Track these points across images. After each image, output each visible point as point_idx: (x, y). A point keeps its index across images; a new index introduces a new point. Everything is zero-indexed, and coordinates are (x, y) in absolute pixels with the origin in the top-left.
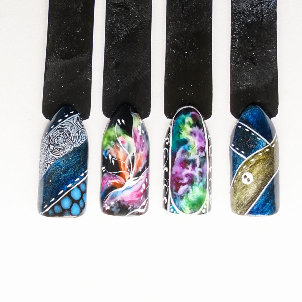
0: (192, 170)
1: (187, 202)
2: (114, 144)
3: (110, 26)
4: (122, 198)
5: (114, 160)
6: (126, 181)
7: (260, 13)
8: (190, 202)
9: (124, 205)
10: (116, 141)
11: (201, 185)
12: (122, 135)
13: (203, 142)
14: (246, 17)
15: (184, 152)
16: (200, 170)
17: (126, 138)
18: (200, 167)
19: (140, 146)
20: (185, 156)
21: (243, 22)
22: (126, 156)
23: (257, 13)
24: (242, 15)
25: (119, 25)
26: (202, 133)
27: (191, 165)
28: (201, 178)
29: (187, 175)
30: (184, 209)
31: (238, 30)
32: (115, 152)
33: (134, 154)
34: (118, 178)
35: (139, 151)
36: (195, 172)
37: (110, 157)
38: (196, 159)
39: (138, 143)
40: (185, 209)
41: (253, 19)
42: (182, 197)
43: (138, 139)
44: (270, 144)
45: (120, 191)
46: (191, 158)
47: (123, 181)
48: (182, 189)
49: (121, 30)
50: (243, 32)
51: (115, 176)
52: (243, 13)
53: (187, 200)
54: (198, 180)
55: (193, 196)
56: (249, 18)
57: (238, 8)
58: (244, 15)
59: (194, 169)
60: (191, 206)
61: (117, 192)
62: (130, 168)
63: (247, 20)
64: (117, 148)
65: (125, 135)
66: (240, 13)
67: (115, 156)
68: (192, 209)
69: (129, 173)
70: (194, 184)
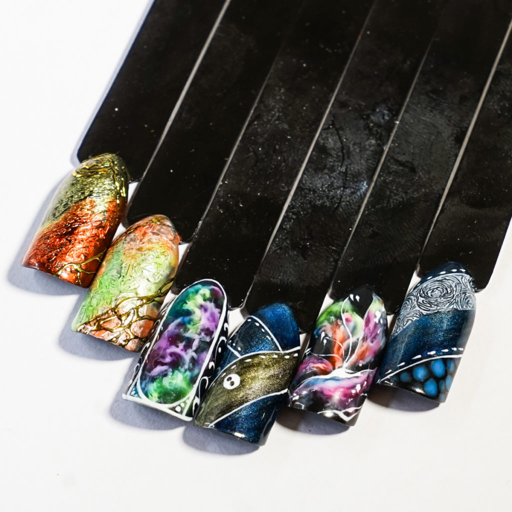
0: (182, 350)
1: (158, 387)
2: (334, 320)
3: (381, 185)
4: (321, 388)
5: (327, 339)
6: (334, 369)
7: (338, 199)
8: (163, 388)
9: (321, 399)
10: (339, 317)
11: (187, 375)
12: (350, 312)
13: (213, 324)
14: (316, 197)
15: (182, 325)
16: (194, 355)
17: (354, 316)
18: (196, 351)
19: (371, 336)
20: (180, 330)
21: (310, 202)
22: (346, 337)
23: (334, 197)
24: (312, 193)
25: (394, 188)
26: (217, 315)
27: (184, 343)
28: (191, 367)
29: (172, 354)
30: (151, 395)
31: (299, 208)
32: (332, 329)
33: (358, 339)
34: (324, 362)
35: (367, 339)
36: (186, 354)
37: (323, 335)
38: (194, 340)
39: (370, 329)
40: (153, 394)
41: (325, 202)
42: (153, 379)
43: (371, 325)
44: (282, 352)
45: (322, 379)
46: (187, 335)
47: (331, 367)
48: (159, 369)
49: (396, 195)
50: (304, 214)
51: (321, 359)
52: (314, 192)
53: (159, 385)
54: (186, 367)
55: (170, 383)
56: (319, 200)
57: (310, 183)
58: (314, 194)
59: (186, 351)
60: (162, 394)
61: (318, 379)
62: (346, 355)
63: (316, 201)
64: (337, 324)
65: (354, 313)
66: (310, 190)
67: (330, 335)
68: (161, 399)
69: (344, 360)
70: (178, 368)
